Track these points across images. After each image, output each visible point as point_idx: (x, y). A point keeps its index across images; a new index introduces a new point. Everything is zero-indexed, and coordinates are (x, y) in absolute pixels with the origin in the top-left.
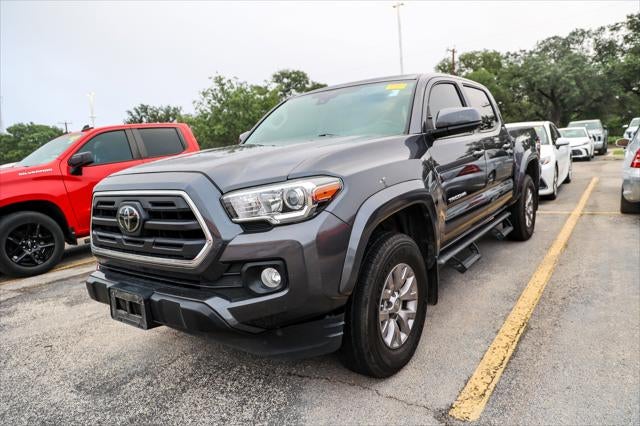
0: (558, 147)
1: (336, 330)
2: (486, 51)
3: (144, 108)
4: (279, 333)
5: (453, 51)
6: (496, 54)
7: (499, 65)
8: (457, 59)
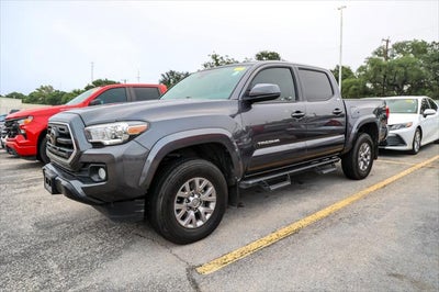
0: (425, 116)
1: (140, 208)
2: (416, 41)
3: (172, 73)
4: (112, 205)
5: (388, 41)
6: (424, 43)
7: (425, 51)
8: (390, 47)
